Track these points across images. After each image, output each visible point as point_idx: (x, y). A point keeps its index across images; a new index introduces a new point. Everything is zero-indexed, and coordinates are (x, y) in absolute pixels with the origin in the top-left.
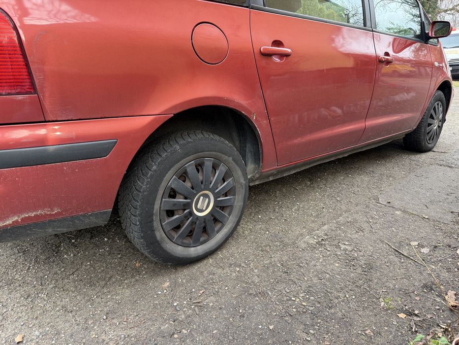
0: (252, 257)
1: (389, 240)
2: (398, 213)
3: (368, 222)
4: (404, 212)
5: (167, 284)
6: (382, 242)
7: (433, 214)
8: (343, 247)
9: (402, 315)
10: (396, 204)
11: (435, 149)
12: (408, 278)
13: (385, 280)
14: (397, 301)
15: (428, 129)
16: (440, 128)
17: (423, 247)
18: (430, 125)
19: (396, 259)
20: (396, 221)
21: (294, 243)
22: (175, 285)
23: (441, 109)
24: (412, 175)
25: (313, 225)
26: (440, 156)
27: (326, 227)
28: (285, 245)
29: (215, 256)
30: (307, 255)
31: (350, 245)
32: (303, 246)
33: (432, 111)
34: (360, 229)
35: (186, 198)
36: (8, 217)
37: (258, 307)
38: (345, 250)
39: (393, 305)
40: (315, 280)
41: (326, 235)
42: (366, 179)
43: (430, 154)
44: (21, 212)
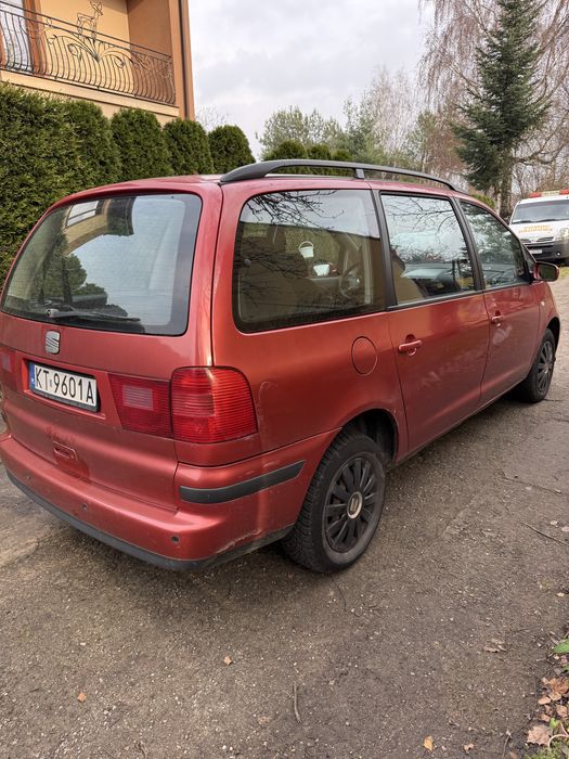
0: (401, 557)
1: (529, 522)
2: (529, 488)
3: (502, 503)
4: (534, 486)
5: (332, 593)
6: (523, 524)
7: (564, 487)
8: (487, 534)
9: (561, 595)
10: (524, 477)
11: (547, 397)
12: (557, 559)
13: (536, 564)
14: (553, 583)
15: (539, 375)
16: (551, 370)
17: (563, 526)
18: (540, 370)
19: (541, 542)
20: (529, 498)
21: (437, 536)
22: (340, 594)
23: (550, 349)
24: (530, 438)
25: (447, 513)
26: (555, 406)
27: (461, 514)
28: (430, 539)
29: (362, 559)
30: (455, 547)
31: (493, 531)
32: (447, 538)
33: (542, 355)
34: (497, 513)
35: (342, 502)
36: (225, 544)
37: (431, 603)
38: (490, 537)
39: (550, 586)
40: (474, 572)
41: (465, 523)
42: (482, 447)
43: (543, 404)
44: (236, 537)
